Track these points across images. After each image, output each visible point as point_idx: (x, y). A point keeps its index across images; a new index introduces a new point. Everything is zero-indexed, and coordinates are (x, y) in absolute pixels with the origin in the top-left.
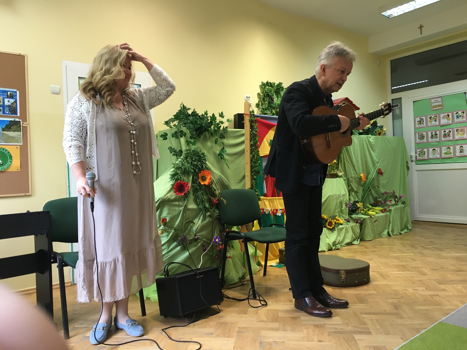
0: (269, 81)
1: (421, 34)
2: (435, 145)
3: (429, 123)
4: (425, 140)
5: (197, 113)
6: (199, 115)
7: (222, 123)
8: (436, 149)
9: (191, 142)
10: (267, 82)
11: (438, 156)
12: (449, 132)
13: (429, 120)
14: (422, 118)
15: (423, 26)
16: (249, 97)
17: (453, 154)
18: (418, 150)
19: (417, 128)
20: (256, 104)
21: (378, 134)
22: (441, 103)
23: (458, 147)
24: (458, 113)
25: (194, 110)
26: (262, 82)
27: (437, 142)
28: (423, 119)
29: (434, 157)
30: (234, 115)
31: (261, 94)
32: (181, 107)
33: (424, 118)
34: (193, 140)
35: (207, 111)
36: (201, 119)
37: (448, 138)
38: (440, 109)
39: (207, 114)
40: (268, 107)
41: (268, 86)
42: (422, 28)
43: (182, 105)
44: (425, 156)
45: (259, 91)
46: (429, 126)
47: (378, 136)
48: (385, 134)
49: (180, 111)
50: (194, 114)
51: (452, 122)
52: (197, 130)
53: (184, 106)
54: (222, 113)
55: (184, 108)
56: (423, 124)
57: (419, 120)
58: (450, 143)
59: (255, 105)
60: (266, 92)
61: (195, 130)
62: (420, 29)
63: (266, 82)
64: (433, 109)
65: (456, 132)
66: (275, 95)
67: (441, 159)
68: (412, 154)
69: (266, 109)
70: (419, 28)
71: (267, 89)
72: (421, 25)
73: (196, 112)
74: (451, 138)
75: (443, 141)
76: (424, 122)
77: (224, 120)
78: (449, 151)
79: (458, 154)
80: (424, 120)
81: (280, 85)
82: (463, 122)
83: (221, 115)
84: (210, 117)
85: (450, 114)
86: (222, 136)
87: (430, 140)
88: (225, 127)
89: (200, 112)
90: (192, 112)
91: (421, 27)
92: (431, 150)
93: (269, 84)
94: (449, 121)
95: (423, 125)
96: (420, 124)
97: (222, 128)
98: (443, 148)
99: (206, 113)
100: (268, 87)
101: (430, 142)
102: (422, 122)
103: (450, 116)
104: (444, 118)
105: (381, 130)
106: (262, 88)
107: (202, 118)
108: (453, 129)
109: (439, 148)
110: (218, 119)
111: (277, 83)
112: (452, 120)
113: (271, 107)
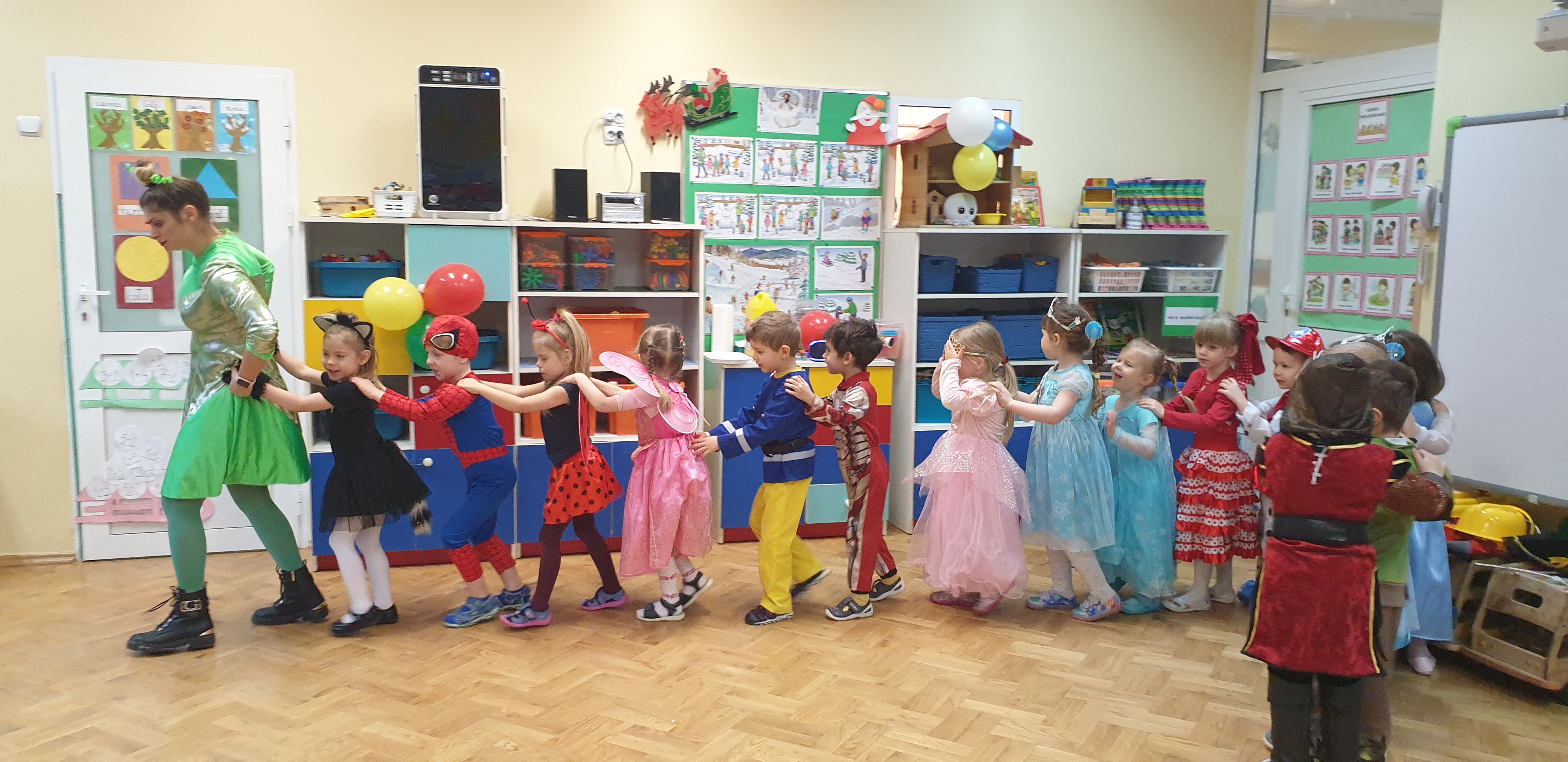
3: (1343, 187)
8: (1352, 279)
11: (1355, 307)
12: (1391, 227)
13: (1344, 174)
14: (1327, 166)
16: (619, 116)
18: (1309, 278)
19: (1315, 200)
22: (1383, 120)
23: (1407, 285)
24: (1421, 161)
28: (1329, 171)
29: (1345, 306)
33: (1332, 167)
38: (1378, 140)
56: (1329, 187)
57: (1320, 174)
58: (1388, 266)
65: (1406, 229)
67: (1359, 317)
74: (1394, 249)
75: (1372, 255)
76: (1333, 184)
78: (1384, 291)
80: (1333, 176)
85: (1401, 163)
94: (1396, 188)
95: (1328, 192)
96: (1323, 188)
102: (1326, 181)
103: (1401, 171)
112: (1404, 185)
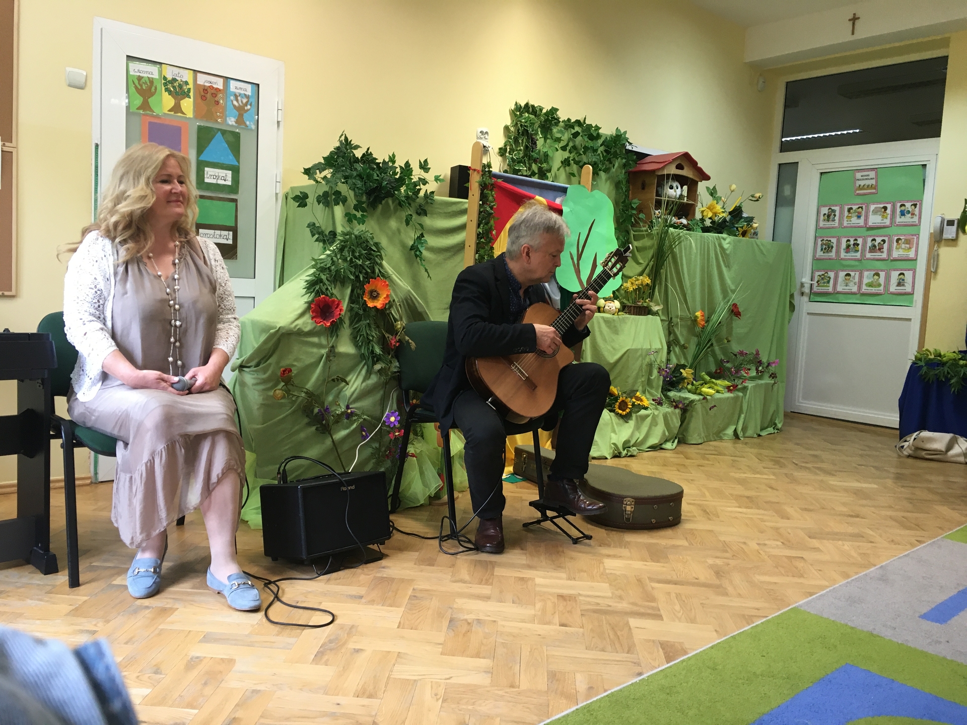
0: (531, 103)
1: (853, 33)
2: (853, 266)
3: (845, 220)
4: (833, 254)
5: (374, 156)
6: (377, 161)
7: (425, 182)
8: (852, 274)
9: (355, 216)
10: (527, 105)
11: (855, 289)
12: (882, 243)
13: (846, 213)
14: (833, 208)
15: (859, 18)
16: (487, 133)
17: (885, 286)
18: (817, 274)
19: (821, 228)
20: (500, 149)
21: (742, 234)
22: (873, 182)
23: (895, 275)
24: (904, 205)
25: (368, 149)
26: (516, 103)
27: (855, 260)
28: (834, 211)
29: (847, 289)
30: (452, 169)
31: (512, 129)
32: (341, 142)
33: (837, 209)
34: (361, 213)
35: (394, 155)
36: (381, 170)
37: (877, 255)
38: (871, 193)
39: (394, 162)
40: (523, 157)
41: (528, 112)
42: (857, 22)
43: (343, 138)
44: (829, 286)
45: (508, 121)
46: (845, 227)
47: (741, 238)
48: (757, 235)
49: (338, 148)
50: (368, 158)
51: (891, 223)
52: (369, 193)
53: (346, 139)
54: (426, 161)
55: (346, 145)
56: (834, 220)
57: (827, 213)
58: (879, 265)
59: (497, 150)
60: (521, 125)
61: (366, 193)
62: (851, 22)
63: (525, 103)
64: (857, 192)
65: (895, 244)
66: (539, 133)
67: (858, 295)
68: (804, 280)
69: (519, 162)
70: (850, 20)
71: (525, 119)
72: (854, 14)
73: (371, 154)
74: (884, 255)
75: (868, 259)
76: (837, 218)
77: (429, 177)
78: (878, 280)
79: (893, 288)
80: (837, 213)
81: (553, 114)
82: (912, 225)
83: (424, 166)
84: (401, 167)
85: (889, 206)
86: (421, 209)
87: (843, 254)
88: (428, 192)
89: (381, 156)
90: (364, 154)
91: (854, 19)
92: (842, 274)
93: (531, 110)
94: (885, 221)
95: (833, 223)
96: (828, 221)
97: (422, 194)
98: (866, 274)
99: (392, 159)
100: (527, 115)
101: (842, 259)
102: (832, 216)
103: (889, 211)
104: (875, 212)
105: (748, 225)
106: (516, 115)
107: (383, 168)
108: (889, 236)
109: (857, 273)
110: (417, 173)
111: (547, 108)
112: (891, 219)
113: (530, 157)
